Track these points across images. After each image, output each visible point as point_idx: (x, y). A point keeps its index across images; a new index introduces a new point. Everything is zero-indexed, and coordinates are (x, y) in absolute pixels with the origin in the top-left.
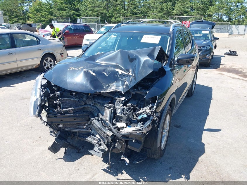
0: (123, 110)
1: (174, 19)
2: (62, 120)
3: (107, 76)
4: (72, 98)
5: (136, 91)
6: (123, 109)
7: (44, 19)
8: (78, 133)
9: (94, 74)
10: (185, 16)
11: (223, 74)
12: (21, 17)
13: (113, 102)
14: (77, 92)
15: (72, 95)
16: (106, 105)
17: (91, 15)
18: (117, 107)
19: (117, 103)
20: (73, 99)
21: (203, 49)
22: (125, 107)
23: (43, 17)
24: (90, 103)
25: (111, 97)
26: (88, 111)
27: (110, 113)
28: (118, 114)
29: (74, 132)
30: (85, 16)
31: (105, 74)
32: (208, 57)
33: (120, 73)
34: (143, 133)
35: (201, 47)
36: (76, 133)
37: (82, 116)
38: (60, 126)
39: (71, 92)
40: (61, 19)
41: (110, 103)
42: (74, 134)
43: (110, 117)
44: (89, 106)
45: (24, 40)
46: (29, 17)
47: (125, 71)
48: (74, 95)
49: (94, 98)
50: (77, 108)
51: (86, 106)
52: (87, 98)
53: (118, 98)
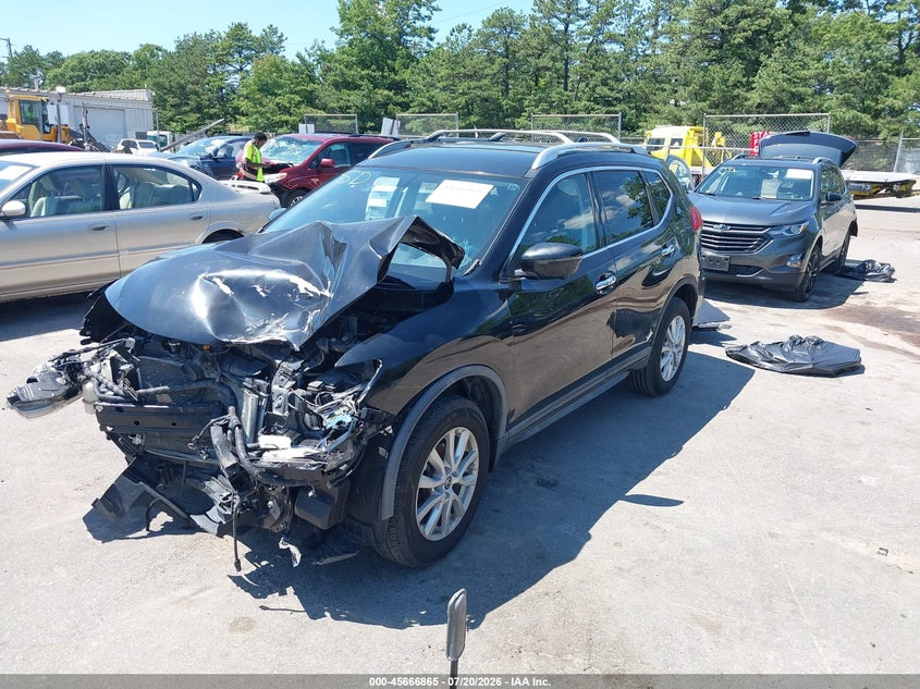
0: (292, 399)
1: (750, 121)
2: (137, 423)
3: (264, 295)
4: (167, 356)
5: (335, 343)
6: (293, 396)
7: (285, 118)
8: (188, 467)
9: (227, 290)
10: (794, 110)
11: (842, 331)
12: (212, 111)
13: (268, 373)
14: (181, 342)
15: (169, 348)
16: (248, 382)
17: (445, 107)
18: (275, 387)
19: (277, 377)
20: (172, 362)
21: (776, 233)
22: (299, 392)
23: (286, 111)
24: (212, 376)
25: (264, 361)
26: (214, 402)
27: (255, 407)
28: (275, 412)
29: (175, 462)
30: (425, 108)
31: (259, 289)
32: (795, 266)
33: (302, 291)
34: (324, 466)
35: (767, 227)
36: (181, 466)
37: (194, 414)
38: (137, 441)
39: (164, 341)
40: (343, 118)
41: (258, 377)
42: (177, 467)
43: (254, 419)
44: (210, 384)
45: (157, 186)
46: (237, 110)
47: (316, 284)
48: (173, 350)
49: (221, 360)
50: (178, 388)
51: (203, 385)
52: (204, 359)
53: (285, 364)
